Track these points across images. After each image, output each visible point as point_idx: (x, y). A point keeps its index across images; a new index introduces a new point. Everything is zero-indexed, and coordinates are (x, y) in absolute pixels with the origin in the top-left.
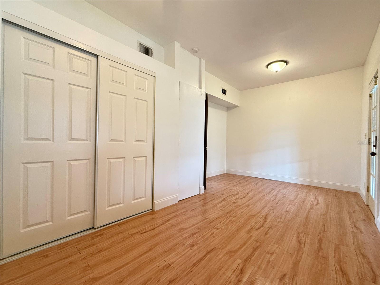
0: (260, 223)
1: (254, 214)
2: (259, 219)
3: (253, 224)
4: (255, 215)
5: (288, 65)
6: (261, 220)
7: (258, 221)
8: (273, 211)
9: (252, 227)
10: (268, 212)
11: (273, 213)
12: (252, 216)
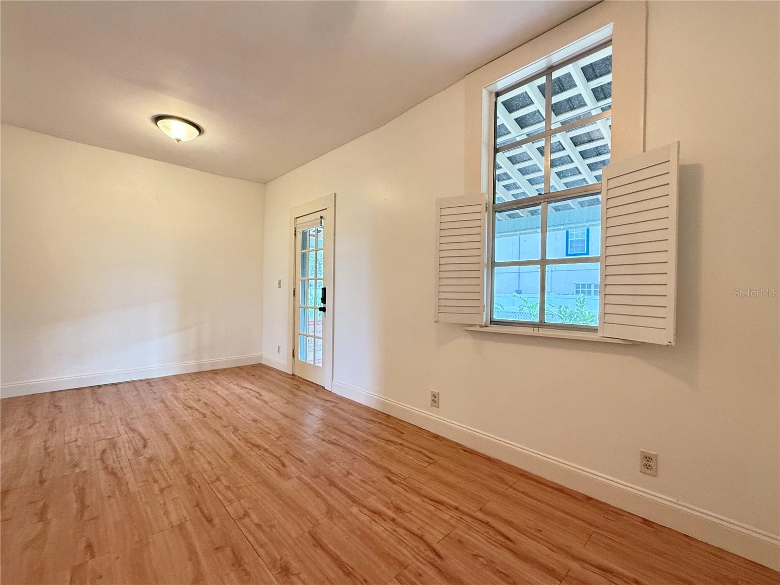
5: (202, 136)
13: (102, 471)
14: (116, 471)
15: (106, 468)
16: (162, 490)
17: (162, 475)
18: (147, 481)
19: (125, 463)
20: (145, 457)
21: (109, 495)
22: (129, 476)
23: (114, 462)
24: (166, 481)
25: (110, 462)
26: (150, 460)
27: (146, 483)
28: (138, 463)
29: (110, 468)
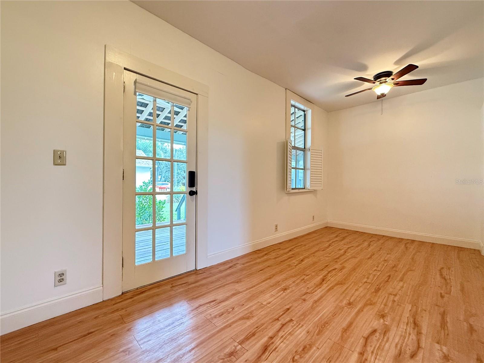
0: (331, 275)
1: (338, 286)
2: (332, 279)
3: (340, 274)
4: (337, 284)
6: (330, 278)
7: (333, 276)
8: (307, 290)
9: (340, 271)
10: (317, 288)
11: (309, 287)
12: (341, 284)
13: (423, 332)
14: (413, 325)
15: (419, 333)
16: (395, 295)
17: (387, 302)
18: (398, 305)
19: (403, 326)
20: (384, 321)
21: (424, 312)
22: (407, 314)
23: (410, 334)
24: (388, 297)
25: (413, 337)
26: (383, 316)
27: (399, 304)
28: (393, 320)
29: (416, 331)
